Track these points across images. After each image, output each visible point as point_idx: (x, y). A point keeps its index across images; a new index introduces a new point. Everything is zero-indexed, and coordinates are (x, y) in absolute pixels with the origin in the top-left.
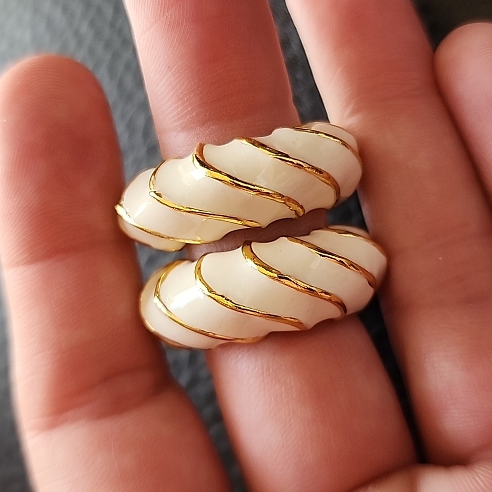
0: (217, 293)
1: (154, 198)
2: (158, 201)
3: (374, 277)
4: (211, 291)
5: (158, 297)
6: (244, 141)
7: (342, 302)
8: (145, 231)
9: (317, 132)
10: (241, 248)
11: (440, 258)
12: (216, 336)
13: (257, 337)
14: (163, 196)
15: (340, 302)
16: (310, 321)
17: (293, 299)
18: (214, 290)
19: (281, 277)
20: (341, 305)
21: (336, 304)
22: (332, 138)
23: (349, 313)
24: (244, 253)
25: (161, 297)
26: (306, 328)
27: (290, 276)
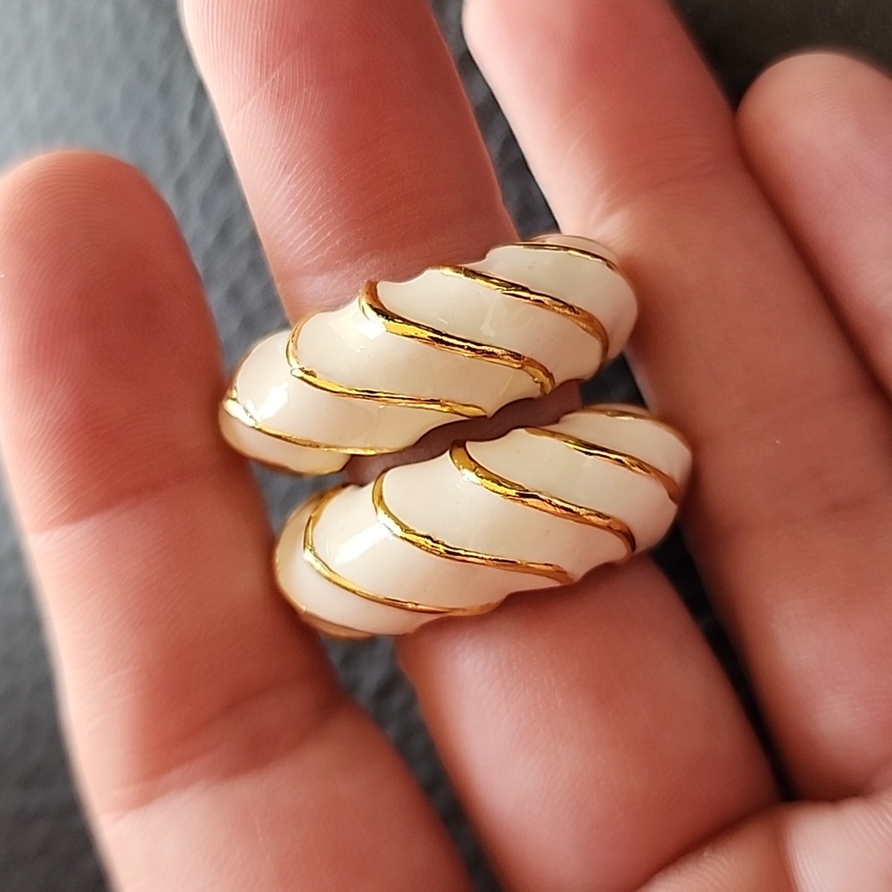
0: (418, 532)
1: (302, 378)
2: (310, 383)
3: (675, 484)
4: (407, 530)
5: (311, 550)
6: (448, 271)
7: (629, 529)
8: (285, 439)
9: (567, 249)
10: (448, 453)
11: (777, 442)
12: (420, 607)
13: (488, 605)
14: (318, 375)
15: (626, 530)
16: (576, 568)
17: (548, 531)
18: (411, 528)
19: (524, 494)
20: (628, 536)
21: (619, 534)
22: (589, 257)
23: (640, 549)
24: (456, 461)
25: (316, 551)
26: (571, 580)
27: (540, 493)
